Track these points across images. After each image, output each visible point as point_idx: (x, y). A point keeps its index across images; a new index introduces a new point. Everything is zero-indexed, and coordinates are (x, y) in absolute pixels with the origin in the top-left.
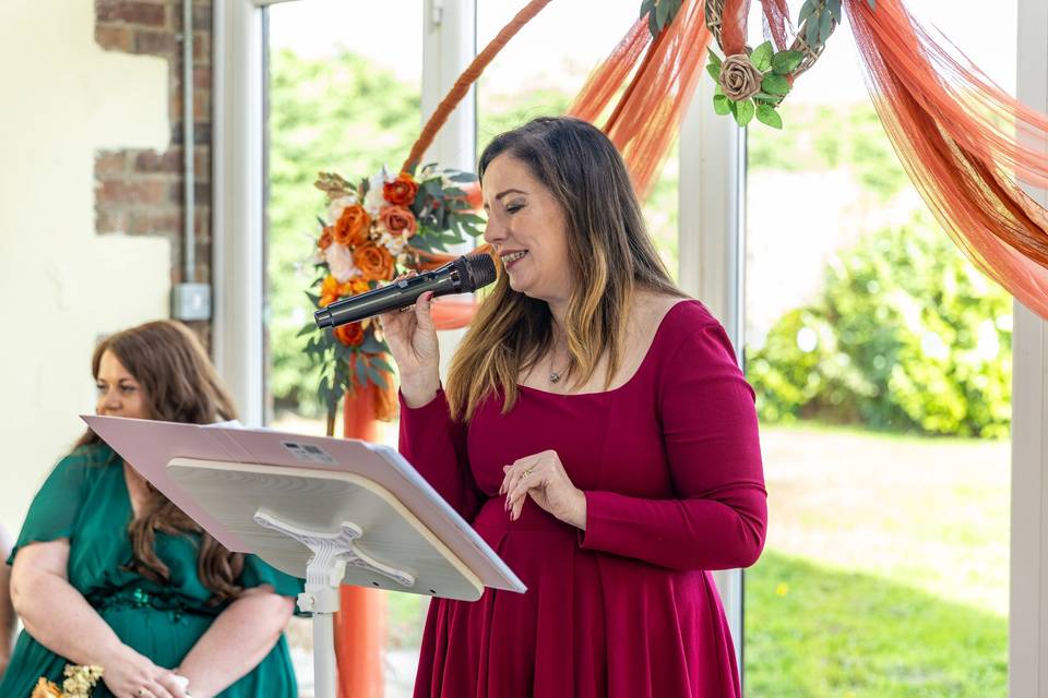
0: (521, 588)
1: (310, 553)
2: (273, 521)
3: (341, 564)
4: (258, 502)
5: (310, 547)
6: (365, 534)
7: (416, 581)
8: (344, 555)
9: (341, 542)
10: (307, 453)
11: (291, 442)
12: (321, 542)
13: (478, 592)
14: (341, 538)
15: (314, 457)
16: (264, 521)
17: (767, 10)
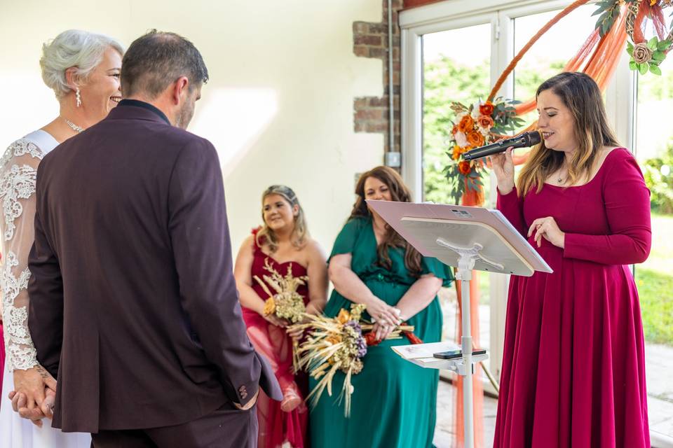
1: (459, 256)
2: (444, 243)
3: (473, 261)
4: (438, 235)
5: (460, 254)
6: (484, 247)
7: (505, 268)
8: (474, 257)
9: (473, 252)
10: (462, 214)
11: (454, 209)
12: (464, 252)
13: (531, 271)
14: (473, 250)
15: (464, 216)
16: (440, 243)
17: (655, 23)
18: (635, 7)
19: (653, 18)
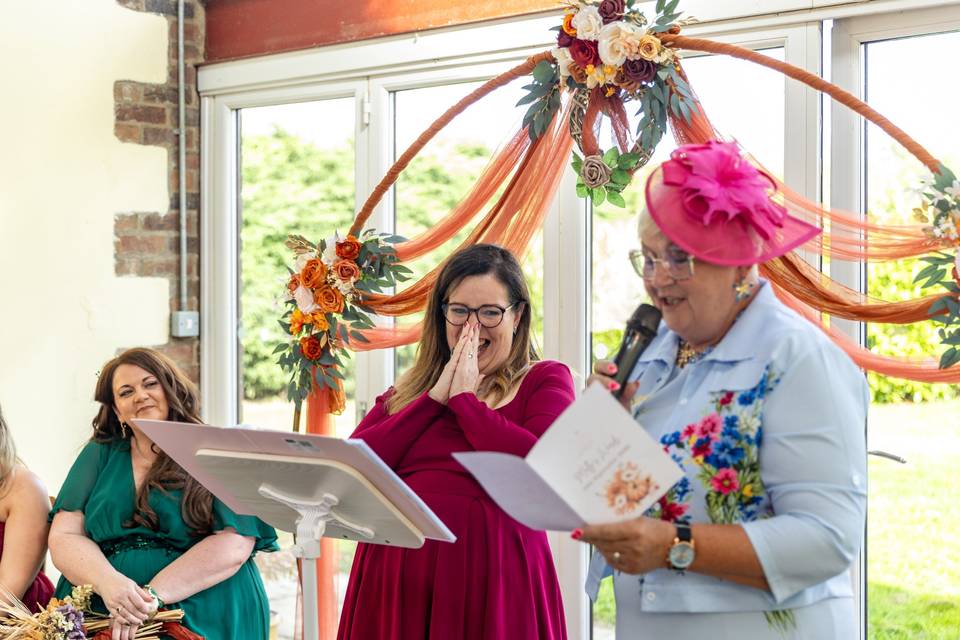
0: (452, 538)
1: (297, 515)
2: (272, 493)
3: (322, 524)
4: (261, 480)
5: (300, 511)
6: (340, 502)
7: (376, 535)
8: (324, 516)
9: (322, 508)
10: (302, 446)
11: (289, 438)
12: (307, 508)
13: (418, 540)
14: (322, 505)
15: (307, 449)
16: (266, 493)
17: (614, 124)
18: (584, 97)
19: (610, 116)
